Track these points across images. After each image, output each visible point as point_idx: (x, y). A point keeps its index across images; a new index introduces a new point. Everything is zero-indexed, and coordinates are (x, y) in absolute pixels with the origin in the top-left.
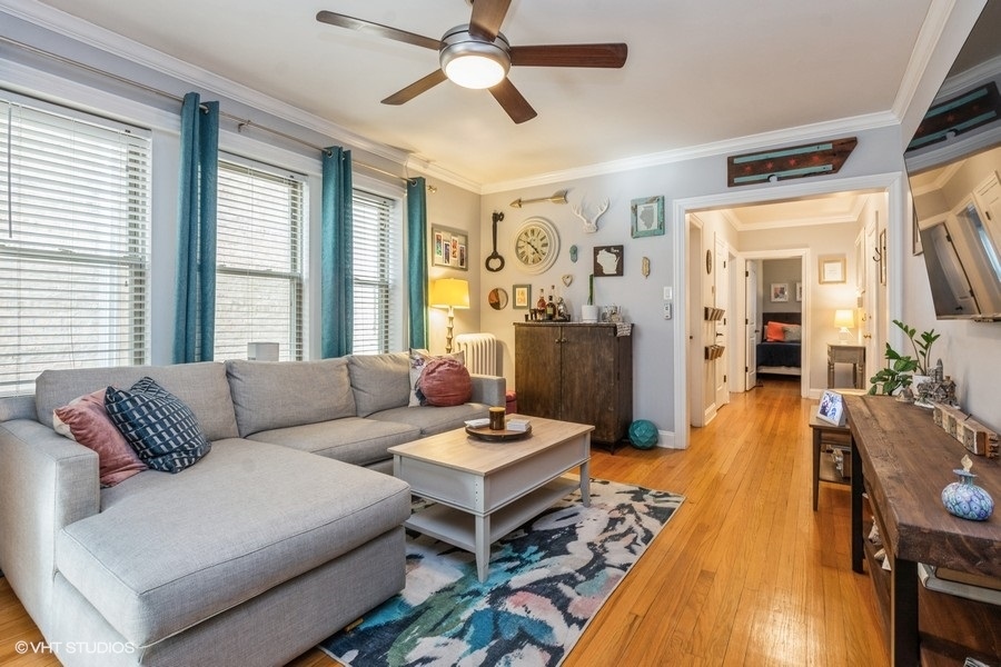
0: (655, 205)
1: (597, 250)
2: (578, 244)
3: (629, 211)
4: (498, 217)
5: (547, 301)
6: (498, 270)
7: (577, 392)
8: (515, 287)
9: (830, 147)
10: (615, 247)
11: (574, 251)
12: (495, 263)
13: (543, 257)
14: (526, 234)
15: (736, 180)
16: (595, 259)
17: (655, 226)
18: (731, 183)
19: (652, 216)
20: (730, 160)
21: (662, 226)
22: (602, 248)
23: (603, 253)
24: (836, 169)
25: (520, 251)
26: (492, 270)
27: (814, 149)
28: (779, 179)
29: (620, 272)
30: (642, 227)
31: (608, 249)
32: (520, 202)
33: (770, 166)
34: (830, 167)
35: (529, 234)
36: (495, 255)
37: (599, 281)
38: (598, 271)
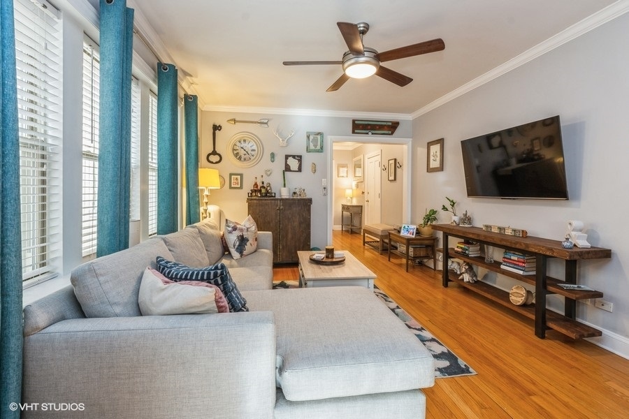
0: (319, 137)
1: (287, 157)
2: (275, 152)
3: (305, 138)
4: (216, 128)
5: (260, 185)
6: (216, 163)
7: (290, 236)
8: (231, 175)
9: (390, 124)
10: (298, 156)
11: (273, 155)
12: (214, 158)
13: (252, 158)
14: (240, 142)
15: (356, 131)
16: (286, 162)
17: (318, 147)
18: (353, 132)
19: (317, 142)
20: (354, 121)
21: (322, 148)
22: (290, 156)
23: (290, 159)
24: (392, 134)
25: (235, 152)
26: (212, 163)
27: (385, 123)
28: (372, 134)
29: (300, 170)
30: (312, 147)
31: (294, 157)
32: (235, 121)
33: (369, 127)
34: (390, 132)
35: (242, 142)
36: (214, 153)
37: (287, 174)
38: (288, 168)
